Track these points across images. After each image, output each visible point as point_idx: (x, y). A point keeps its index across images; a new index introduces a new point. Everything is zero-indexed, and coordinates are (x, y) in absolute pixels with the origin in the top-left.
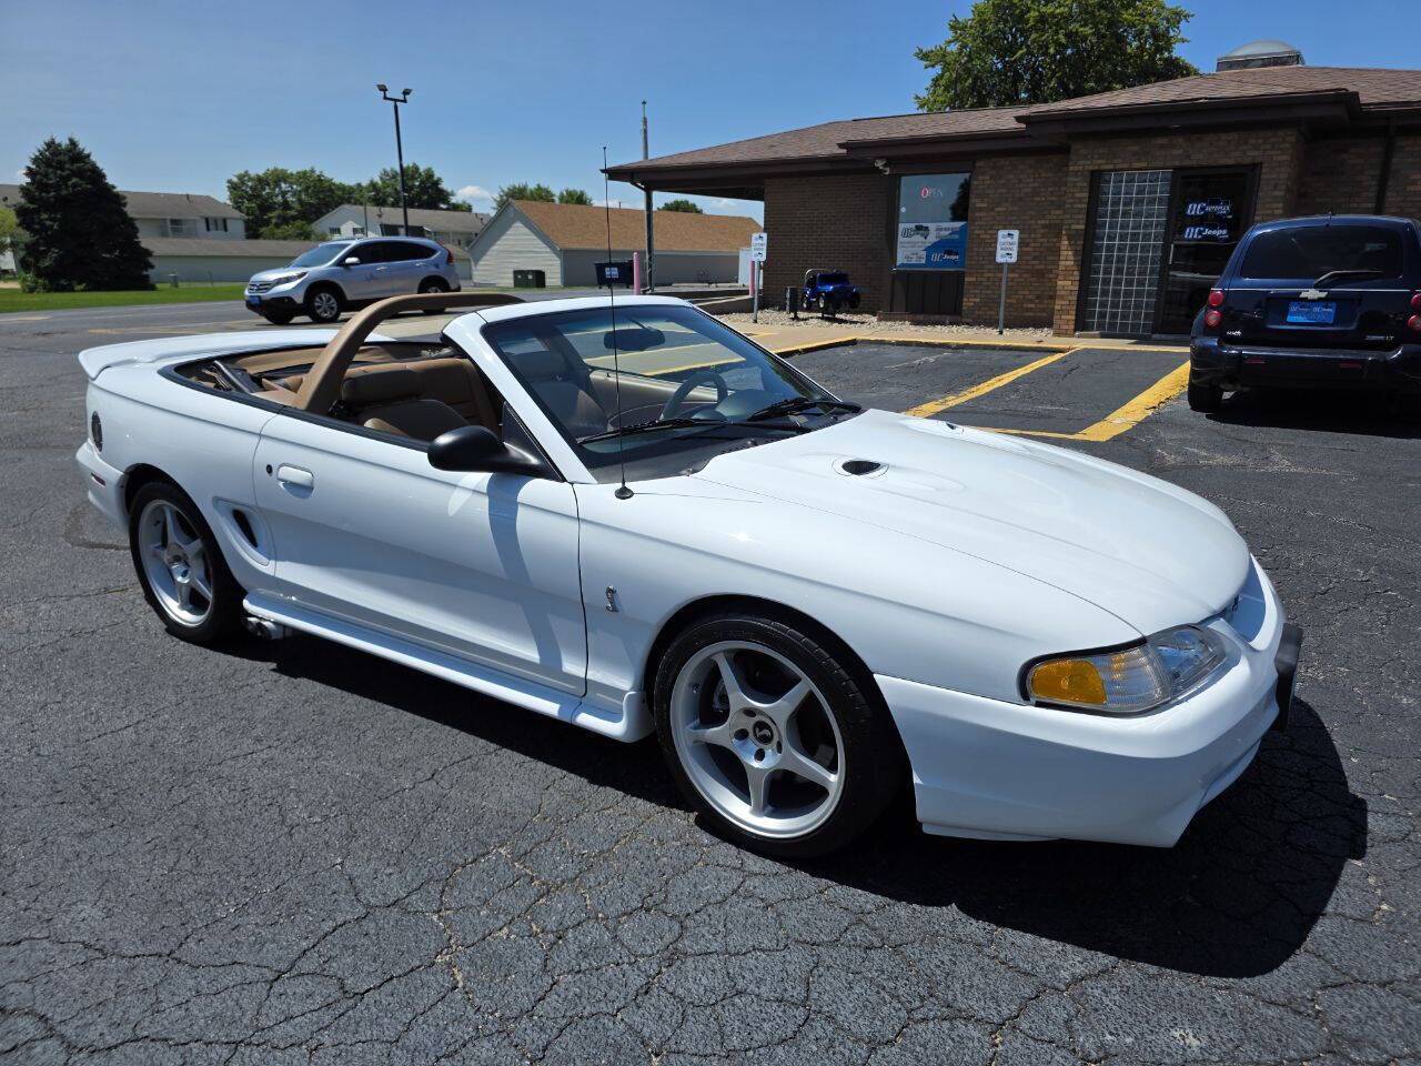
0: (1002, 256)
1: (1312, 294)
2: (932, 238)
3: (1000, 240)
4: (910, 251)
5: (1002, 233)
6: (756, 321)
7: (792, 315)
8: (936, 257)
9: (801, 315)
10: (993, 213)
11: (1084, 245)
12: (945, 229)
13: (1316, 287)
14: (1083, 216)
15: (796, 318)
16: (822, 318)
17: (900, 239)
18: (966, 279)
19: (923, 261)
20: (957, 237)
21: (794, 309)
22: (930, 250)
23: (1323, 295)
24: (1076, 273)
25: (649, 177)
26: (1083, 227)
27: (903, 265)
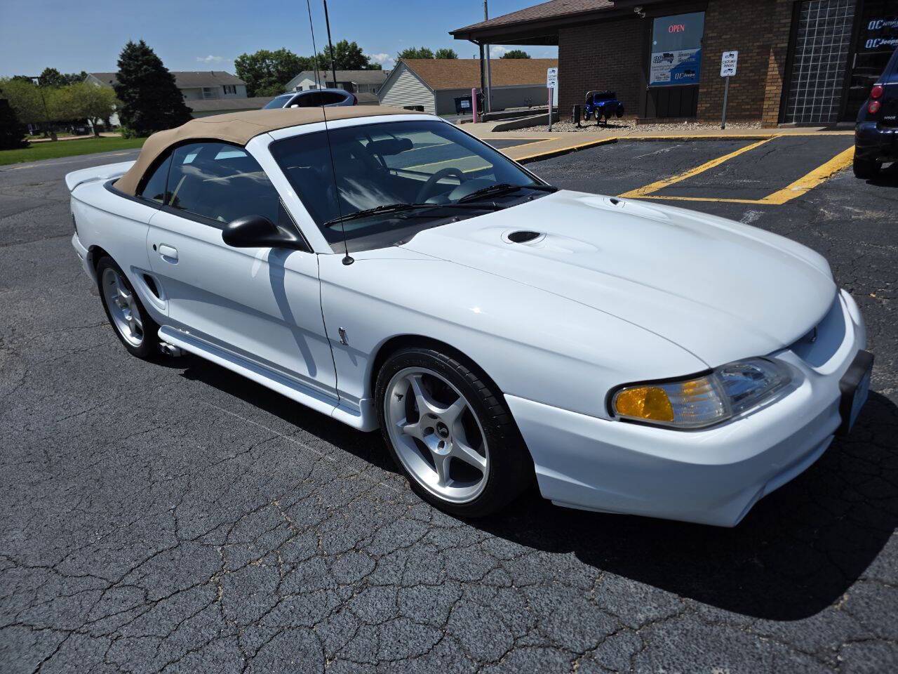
0: (725, 72)
2: (676, 62)
3: (724, 59)
4: (660, 72)
5: (725, 54)
6: (550, 130)
7: (577, 124)
8: (678, 76)
9: (583, 123)
10: (721, 40)
11: (787, 59)
12: (686, 55)
14: (786, 37)
15: (579, 126)
16: (598, 125)
17: (653, 64)
18: (700, 90)
19: (669, 80)
20: (694, 60)
21: (577, 120)
22: (673, 71)
24: (780, 80)
25: (482, 35)
26: (786, 45)
27: (654, 83)
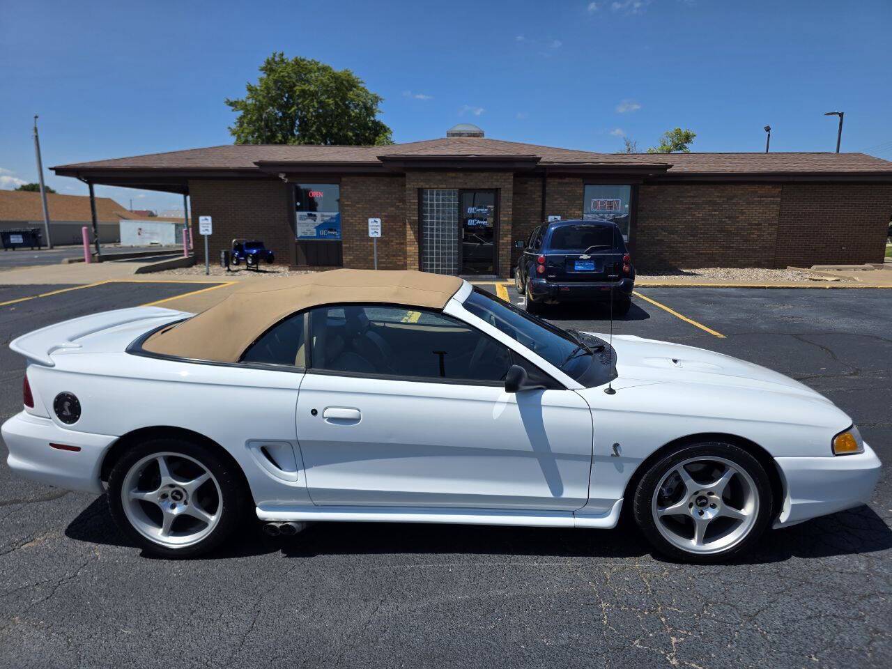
0: (372, 233)
1: (585, 257)
2: (319, 221)
3: (370, 224)
4: (305, 227)
5: (371, 220)
6: (208, 274)
7: (227, 268)
8: (322, 232)
9: (233, 268)
10: (355, 208)
11: (418, 228)
12: (327, 216)
13: (586, 253)
14: (416, 213)
15: (229, 270)
16: (247, 270)
17: (298, 221)
18: (344, 245)
19: (315, 235)
20: (334, 221)
21: (227, 265)
22: (318, 228)
23: (589, 257)
24: (416, 243)
25: (91, 175)
26: (417, 218)
27: (301, 237)
